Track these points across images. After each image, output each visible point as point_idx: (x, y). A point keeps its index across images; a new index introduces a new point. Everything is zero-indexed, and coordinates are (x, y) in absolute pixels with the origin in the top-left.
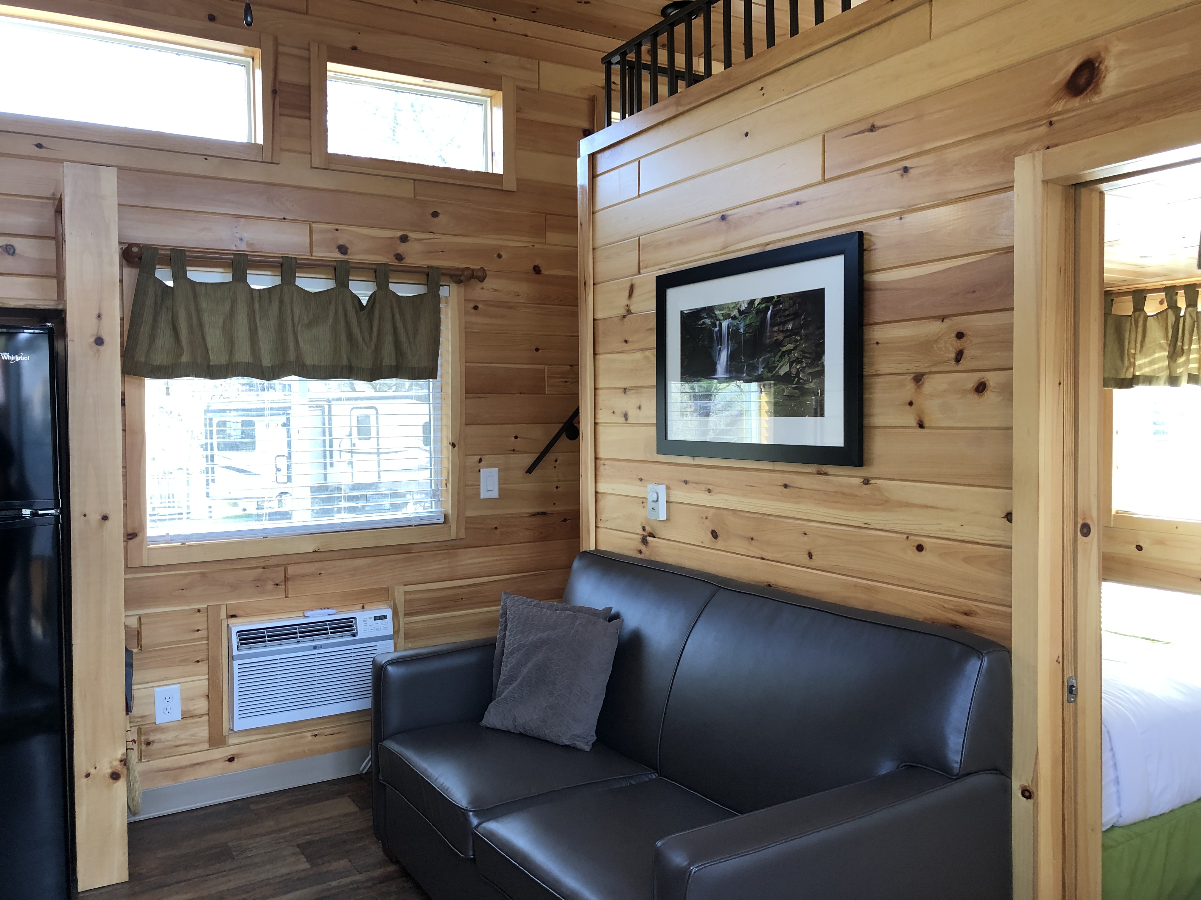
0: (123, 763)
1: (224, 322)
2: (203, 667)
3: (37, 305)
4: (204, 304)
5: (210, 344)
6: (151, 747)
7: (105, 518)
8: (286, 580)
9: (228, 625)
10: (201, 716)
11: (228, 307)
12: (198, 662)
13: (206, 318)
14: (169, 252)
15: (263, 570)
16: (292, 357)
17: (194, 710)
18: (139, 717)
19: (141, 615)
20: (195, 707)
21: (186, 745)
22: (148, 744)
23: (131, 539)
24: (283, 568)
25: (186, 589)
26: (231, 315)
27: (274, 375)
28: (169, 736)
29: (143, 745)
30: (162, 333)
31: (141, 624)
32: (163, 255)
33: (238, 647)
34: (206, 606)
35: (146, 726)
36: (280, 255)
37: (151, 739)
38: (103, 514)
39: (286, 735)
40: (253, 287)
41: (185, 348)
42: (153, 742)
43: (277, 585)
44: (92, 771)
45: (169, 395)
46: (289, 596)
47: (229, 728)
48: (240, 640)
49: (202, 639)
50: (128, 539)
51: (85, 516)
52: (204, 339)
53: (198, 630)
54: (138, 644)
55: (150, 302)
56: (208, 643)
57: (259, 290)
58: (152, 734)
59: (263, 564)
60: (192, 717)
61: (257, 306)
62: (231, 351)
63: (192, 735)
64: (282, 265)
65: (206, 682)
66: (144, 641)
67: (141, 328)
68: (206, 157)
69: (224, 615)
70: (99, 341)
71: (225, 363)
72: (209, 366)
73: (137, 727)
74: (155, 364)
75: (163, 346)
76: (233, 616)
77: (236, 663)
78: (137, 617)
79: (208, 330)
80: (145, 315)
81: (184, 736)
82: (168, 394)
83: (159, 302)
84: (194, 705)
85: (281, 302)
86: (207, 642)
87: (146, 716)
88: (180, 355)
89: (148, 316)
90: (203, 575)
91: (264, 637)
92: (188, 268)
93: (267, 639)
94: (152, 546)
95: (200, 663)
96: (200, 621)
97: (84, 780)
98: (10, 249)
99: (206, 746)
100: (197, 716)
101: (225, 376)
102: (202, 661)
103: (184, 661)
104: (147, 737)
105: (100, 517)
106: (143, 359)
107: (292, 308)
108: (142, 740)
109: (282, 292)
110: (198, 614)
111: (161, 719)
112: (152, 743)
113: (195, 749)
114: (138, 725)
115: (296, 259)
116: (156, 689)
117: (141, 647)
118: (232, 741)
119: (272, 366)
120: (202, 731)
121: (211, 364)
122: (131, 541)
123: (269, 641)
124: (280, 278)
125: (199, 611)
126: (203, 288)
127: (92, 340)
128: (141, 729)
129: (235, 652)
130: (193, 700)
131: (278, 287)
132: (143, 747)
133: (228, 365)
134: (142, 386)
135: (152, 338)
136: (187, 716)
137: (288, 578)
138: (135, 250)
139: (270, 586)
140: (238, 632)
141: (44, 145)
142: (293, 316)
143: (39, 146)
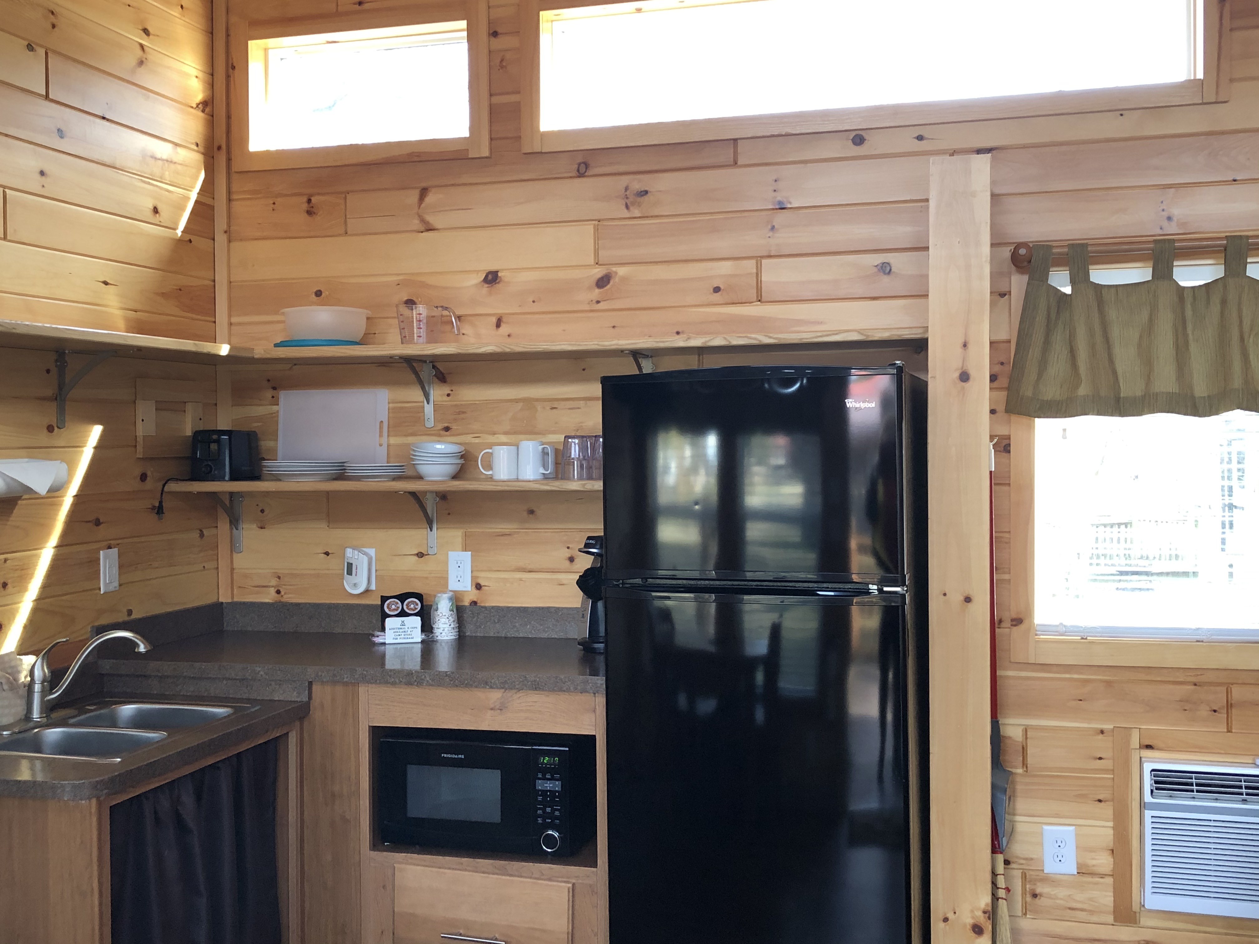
0: (987, 915)
1: (1141, 337)
2: (1107, 810)
3: (903, 335)
4: (1112, 314)
5: (1120, 369)
6: (1037, 901)
7: (968, 600)
8: (1229, 706)
9: (1140, 757)
10: (1102, 876)
11: (1145, 315)
12: (1100, 801)
13: (1115, 332)
14: (1066, 250)
15: (1194, 687)
16: (1237, 382)
17: (1094, 866)
18: (1024, 859)
19: (1028, 725)
20: (1094, 862)
21: (1082, 910)
22: (1035, 896)
23: (1015, 625)
24: (1224, 689)
25: (1085, 700)
26: (1150, 328)
27: (1211, 407)
28: (1062, 893)
29: (1028, 895)
30: (1056, 356)
31: (1026, 738)
32: (1059, 254)
33: (1152, 791)
34: (1111, 727)
35: (1031, 873)
36: (1223, 235)
37: (1038, 891)
38: (965, 595)
39: (1226, 934)
40: (1183, 284)
41: (1083, 378)
42: (1041, 895)
43: (1215, 711)
44: (950, 915)
45: (1066, 438)
46: (1233, 731)
47: (1141, 903)
48: (1156, 782)
49: (1106, 771)
50: (1012, 625)
51: (945, 595)
52: (1111, 361)
53: (1100, 758)
54: (1023, 764)
55: (1040, 319)
56: (1113, 779)
57: (1193, 288)
58: (1039, 884)
59: (1194, 679)
60: (1092, 874)
61: (1189, 312)
62: (1149, 378)
63: (1091, 899)
64: (1225, 250)
65: (1111, 832)
66: (1030, 760)
67: (1029, 352)
68: (1121, 112)
69: (1135, 741)
70: (964, 377)
71: (1140, 394)
72: (1118, 399)
73: (1022, 871)
74: (1045, 399)
75: (1057, 374)
76: (1149, 747)
77: (1148, 814)
78: (1022, 727)
79: (1118, 351)
80: (1034, 335)
81: (1080, 897)
82: (1064, 437)
83: (1053, 316)
84: (1093, 859)
85: (1224, 302)
86: (1112, 776)
87: (1032, 859)
88: (1077, 386)
89: (1038, 337)
90: (1108, 683)
91: (1192, 785)
92: (1091, 267)
93: (1195, 788)
94: (1042, 637)
95: (1102, 804)
96: (1103, 746)
97: (942, 925)
98: (885, 267)
99: (1110, 919)
100: (1098, 874)
101: (1139, 412)
102: (1105, 801)
103: (1081, 797)
104: (1033, 887)
105: (962, 598)
106: (1029, 393)
107: (1240, 311)
108: (1028, 889)
109: (1225, 287)
110: (1101, 737)
111: (1051, 867)
112: (1038, 897)
113: (1094, 919)
114: (1023, 869)
115: (1248, 237)
116: (1046, 827)
117: (1027, 767)
118: (1145, 921)
119: (1209, 396)
120: (1106, 899)
121: (1122, 395)
122: (1015, 628)
123: (1198, 791)
124: (1223, 266)
125: (1102, 732)
126: (1113, 290)
127: (957, 374)
128: (1025, 874)
129: (1148, 798)
130: (1091, 851)
131: (1220, 280)
132: (1029, 899)
133: (1145, 395)
134: (1031, 428)
135: (1043, 364)
136: (1083, 871)
137: (1231, 704)
138: (1022, 251)
139: (1204, 712)
140: (1153, 770)
141: (926, 135)
142: (1241, 322)
143: (920, 138)
